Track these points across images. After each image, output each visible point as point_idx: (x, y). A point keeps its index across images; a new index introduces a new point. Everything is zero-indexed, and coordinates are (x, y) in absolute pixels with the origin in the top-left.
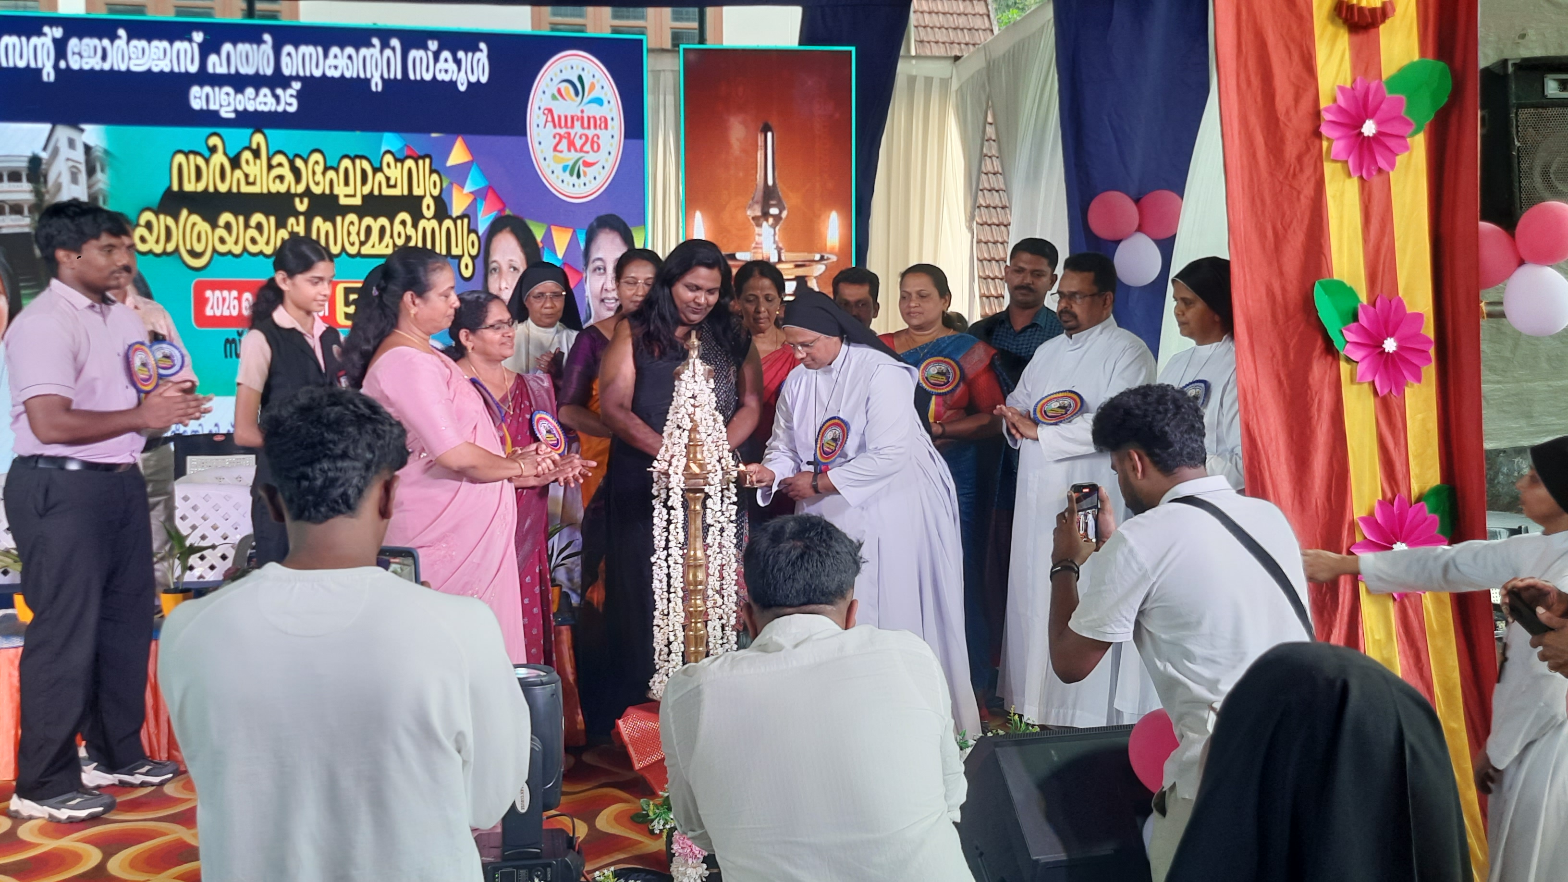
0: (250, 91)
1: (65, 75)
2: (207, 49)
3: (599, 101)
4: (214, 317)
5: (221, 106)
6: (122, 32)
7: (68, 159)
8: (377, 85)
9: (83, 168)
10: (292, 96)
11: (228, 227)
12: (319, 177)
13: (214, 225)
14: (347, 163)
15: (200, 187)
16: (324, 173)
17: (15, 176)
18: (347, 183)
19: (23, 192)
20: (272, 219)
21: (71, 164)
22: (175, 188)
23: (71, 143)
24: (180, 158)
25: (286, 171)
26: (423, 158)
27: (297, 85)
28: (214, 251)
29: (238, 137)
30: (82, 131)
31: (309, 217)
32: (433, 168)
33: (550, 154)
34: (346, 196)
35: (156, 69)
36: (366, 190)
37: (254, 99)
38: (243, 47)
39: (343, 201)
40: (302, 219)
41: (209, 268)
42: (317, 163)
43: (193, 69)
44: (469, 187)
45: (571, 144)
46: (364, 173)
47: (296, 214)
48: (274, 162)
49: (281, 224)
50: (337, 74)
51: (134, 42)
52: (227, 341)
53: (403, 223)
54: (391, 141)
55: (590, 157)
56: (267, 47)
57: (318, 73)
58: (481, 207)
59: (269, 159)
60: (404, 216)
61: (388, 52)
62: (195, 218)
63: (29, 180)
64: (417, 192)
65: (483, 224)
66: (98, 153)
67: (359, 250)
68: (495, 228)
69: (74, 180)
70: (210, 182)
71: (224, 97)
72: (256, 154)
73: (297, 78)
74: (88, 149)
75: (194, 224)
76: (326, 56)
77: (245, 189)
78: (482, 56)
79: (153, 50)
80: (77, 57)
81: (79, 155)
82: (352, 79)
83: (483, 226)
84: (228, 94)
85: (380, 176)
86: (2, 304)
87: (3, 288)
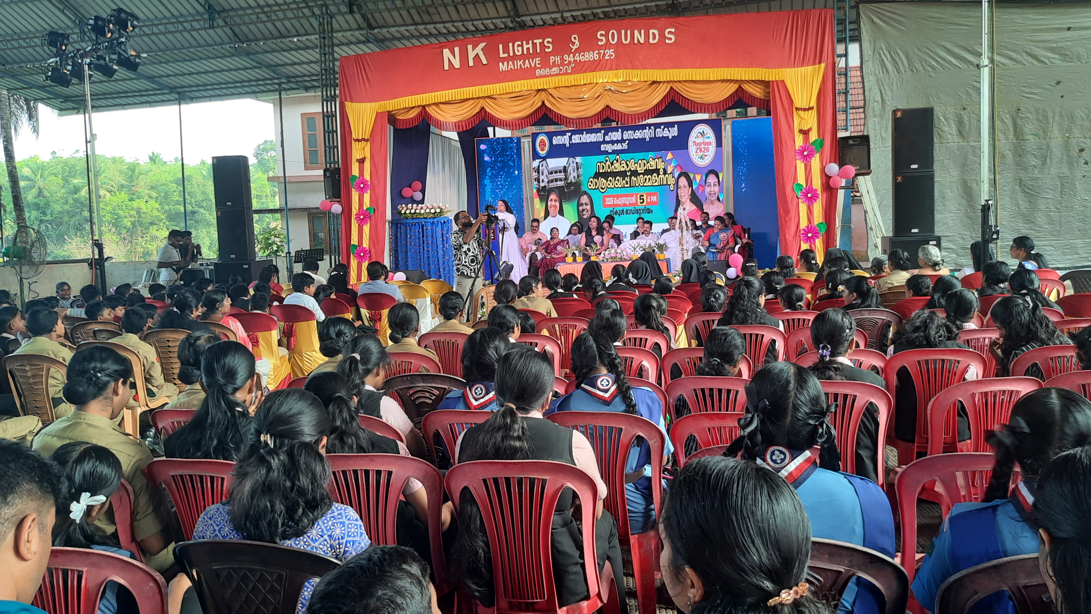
1: (571, 145)
2: (605, 134)
3: (709, 137)
6: (585, 133)
8: (648, 139)
10: (626, 144)
11: (610, 181)
14: (640, 161)
16: (634, 165)
17: (560, 172)
18: (641, 166)
19: (562, 175)
20: (621, 178)
25: (625, 165)
26: (660, 158)
28: (607, 187)
29: (612, 157)
31: (631, 176)
32: (663, 160)
33: (695, 154)
34: (640, 170)
35: (593, 141)
36: (645, 168)
38: (614, 133)
40: (629, 177)
41: (606, 192)
42: (633, 162)
44: (673, 165)
45: (701, 150)
46: (645, 164)
47: (627, 176)
49: (624, 179)
50: (637, 138)
51: (588, 135)
53: (655, 176)
54: (652, 154)
55: (706, 154)
56: (620, 133)
57: (632, 138)
58: (676, 170)
60: (655, 174)
63: (564, 172)
64: (658, 168)
65: (676, 175)
67: (643, 184)
68: (679, 176)
72: (617, 161)
75: (602, 181)
76: (636, 133)
77: (614, 171)
78: (676, 128)
79: (592, 136)
80: (574, 140)
82: (640, 139)
83: (676, 176)
86: (557, 204)
87: (557, 200)
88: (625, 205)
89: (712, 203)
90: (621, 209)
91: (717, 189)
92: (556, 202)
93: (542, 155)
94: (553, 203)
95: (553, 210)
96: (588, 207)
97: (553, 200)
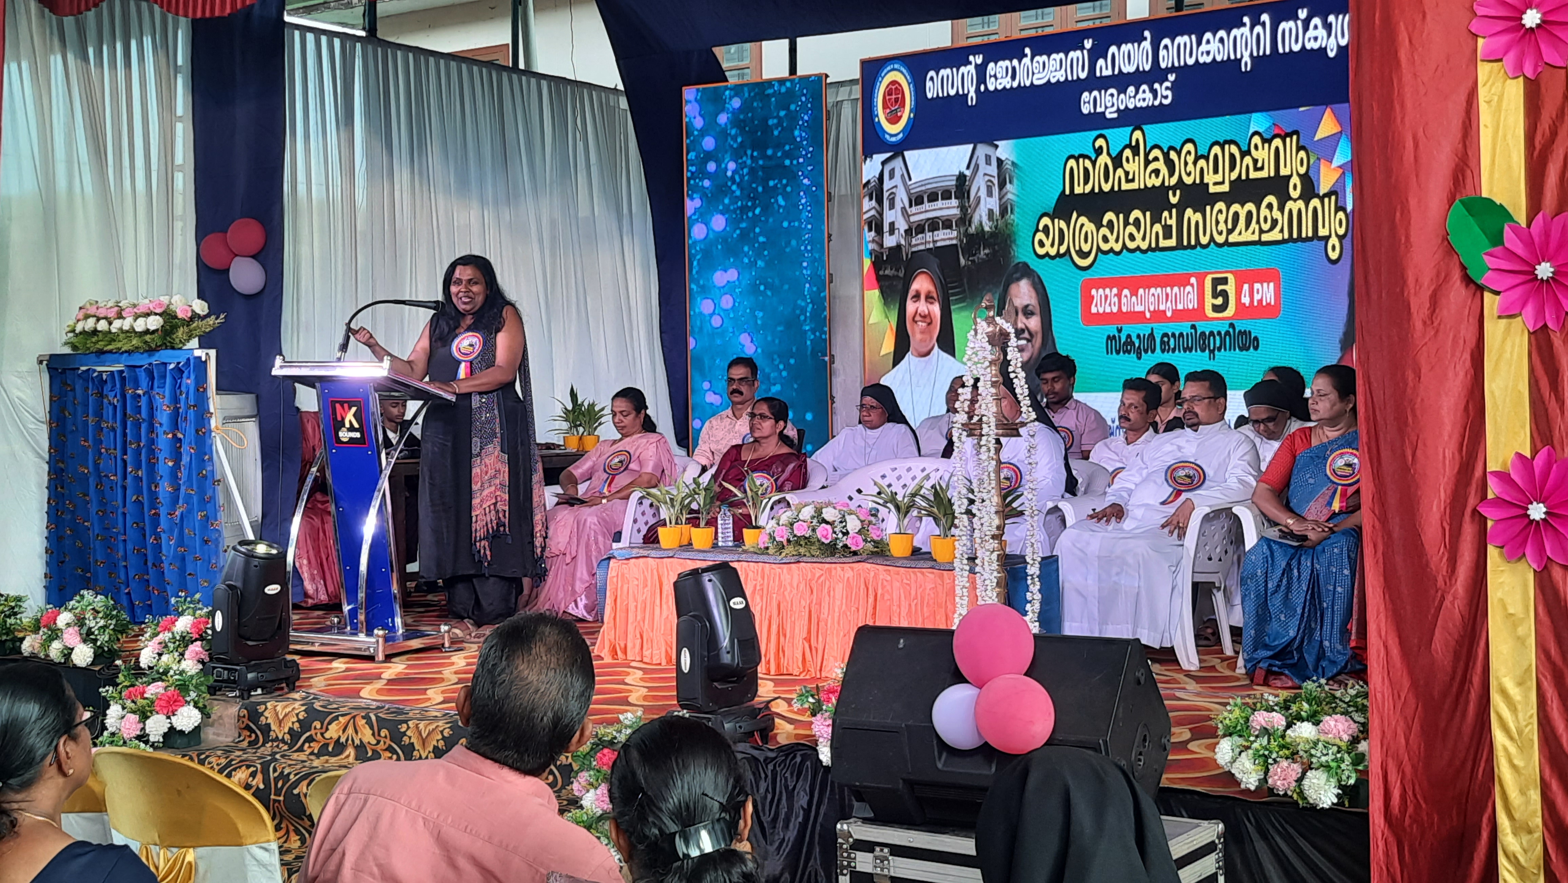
2: (1095, 55)
4: (1098, 314)
8: (1246, 64)
12: (1190, 167)
16: (1195, 163)
17: (946, 195)
19: (949, 208)
21: (987, 178)
25: (1161, 165)
29: (1118, 137)
31: (1181, 208)
35: (1053, 80)
38: (1126, 48)
39: (1212, 189)
44: (1338, 161)
49: (1156, 219)
52: (1109, 337)
56: (1147, 45)
59: (1147, 155)
61: (1258, 29)
72: (1136, 151)
84: (1112, 95)
85: (1248, 160)
86: (936, 309)
87: (935, 295)
88: (1159, 316)
90: (1144, 329)
92: (932, 303)
93: (892, 136)
94: (922, 306)
95: (922, 332)
96: (1034, 323)
97: (923, 297)
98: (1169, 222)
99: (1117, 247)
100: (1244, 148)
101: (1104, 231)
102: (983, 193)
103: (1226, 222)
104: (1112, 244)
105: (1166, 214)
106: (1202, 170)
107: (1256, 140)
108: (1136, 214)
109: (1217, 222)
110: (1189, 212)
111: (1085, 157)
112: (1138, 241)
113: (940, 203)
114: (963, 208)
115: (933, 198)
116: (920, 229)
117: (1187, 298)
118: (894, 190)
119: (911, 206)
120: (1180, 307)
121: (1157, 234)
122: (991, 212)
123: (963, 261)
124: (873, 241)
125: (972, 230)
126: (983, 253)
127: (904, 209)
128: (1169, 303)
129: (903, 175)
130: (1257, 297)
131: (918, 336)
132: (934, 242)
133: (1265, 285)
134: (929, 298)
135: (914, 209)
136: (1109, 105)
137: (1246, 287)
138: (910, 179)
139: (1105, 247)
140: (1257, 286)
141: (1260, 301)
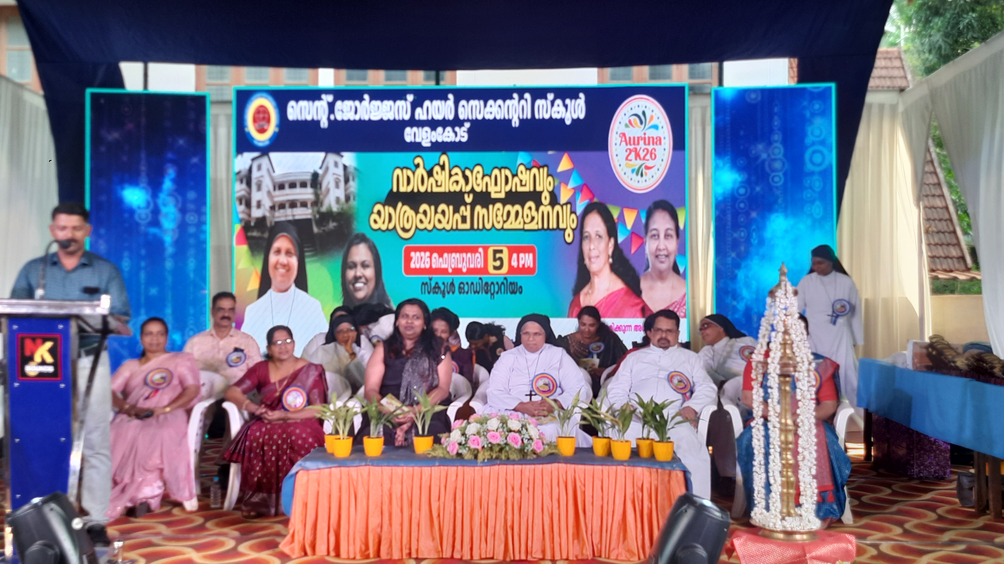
0: (440, 129)
1: (333, 123)
2: (416, 104)
3: (655, 127)
4: (416, 269)
5: (422, 139)
6: (366, 97)
7: (334, 174)
8: (515, 123)
9: (342, 179)
10: (464, 131)
11: (425, 213)
12: (479, 181)
13: (417, 212)
14: (496, 172)
15: (409, 189)
16: (483, 178)
17: (303, 185)
18: (496, 184)
19: (307, 194)
20: (451, 208)
21: (335, 176)
22: (395, 190)
23: (336, 164)
24: (398, 171)
25: (460, 178)
26: (543, 167)
27: (467, 125)
28: (417, 227)
29: (432, 157)
30: (342, 156)
31: (473, 206)
32: (550, 173)
33: (623, 162)
34: (496, 192)
35: (385, 118)
36: (508, 188)
37: (442, 134)
38: (437, 103)
39: (493, 196)
40: (469, 207)
41: (414, 238)
42: (478, 172)
43: (407, 117)
44: (571, 185)
45: (637, 155)
46: (507, 178)
47: (465, 204)
48: (453, 172)
49: (456, 211)
50: (491, 117)
51: (374, 102)
52: (423, 284)
53: (530, 208)
54: (523, 157)
55: (649, 163)
56: (451, 102)
57: (480, 117)
58: (579, 197)
59: (450, 171)
60: (531, 204)
61: (523, 102)
62: (406, 208)
63: (312, 186)
64: (539, 189)
65: (580, 208)
66: (351, 170)
67: (503, 226)
68: (587, 211)
69: (337, 186)
70: (416, 186)
71: (424, 133)
72: (443, 168)
73: (468, 120)
74: (345, 167)
75: (405, 212)
76: (485, 106)
77: (435, 190)
78: (581, 101)
79: (384, 106)
80: (340, 113)
81: (340, 171)
82: (500, 120)
84: (427, 132)
85: (516, 179)
86: (294, 261)
87: (293, 251)
88: (457, 271)
89: (661, 276)
90: (448, 279)
91: (672, 245)
92: (290, 257)
93: (259, 142)
94: (283, 259)
95: (283, 276)
96: (369, 272)
97: (283, 252)
98: (465, 214)
99: (430, 227)
100: (514, 173)
101: (421, 216)
102: (332, 186)
103: (502, 216)
104: (426, 225)
105: (462, 208)
106: (487, 184)
107: (522, 168)
108: (442, 207)
109: (497, 216)
110: (478, 208)
111: (407, 168)
112: (444, 225)
113: (298, 190)
114: (317, 195)
115: (293, 185)
116: (282, 206)
117: (476, 260)
118: (261, 179)
119: (275, 189)
120: (472, 266)
121: (457, 221)
122: (338, 200)
123: (315, 230)
124: (243, 212)
125: (324, 209)
126: (332, 225)
127: (269, 193)
128: (464, 264)
129: (268, 170)
130: (521, 262)
131: (279, 278)
132: (293, 216)
133: (527, 255)
134: (288, 253)
135: (278, 192)
136: (424, 137)
137: (515, 256)
138: (274, 172)
139: (421, 226)
140: (522, 255)
141: (524, 265)
